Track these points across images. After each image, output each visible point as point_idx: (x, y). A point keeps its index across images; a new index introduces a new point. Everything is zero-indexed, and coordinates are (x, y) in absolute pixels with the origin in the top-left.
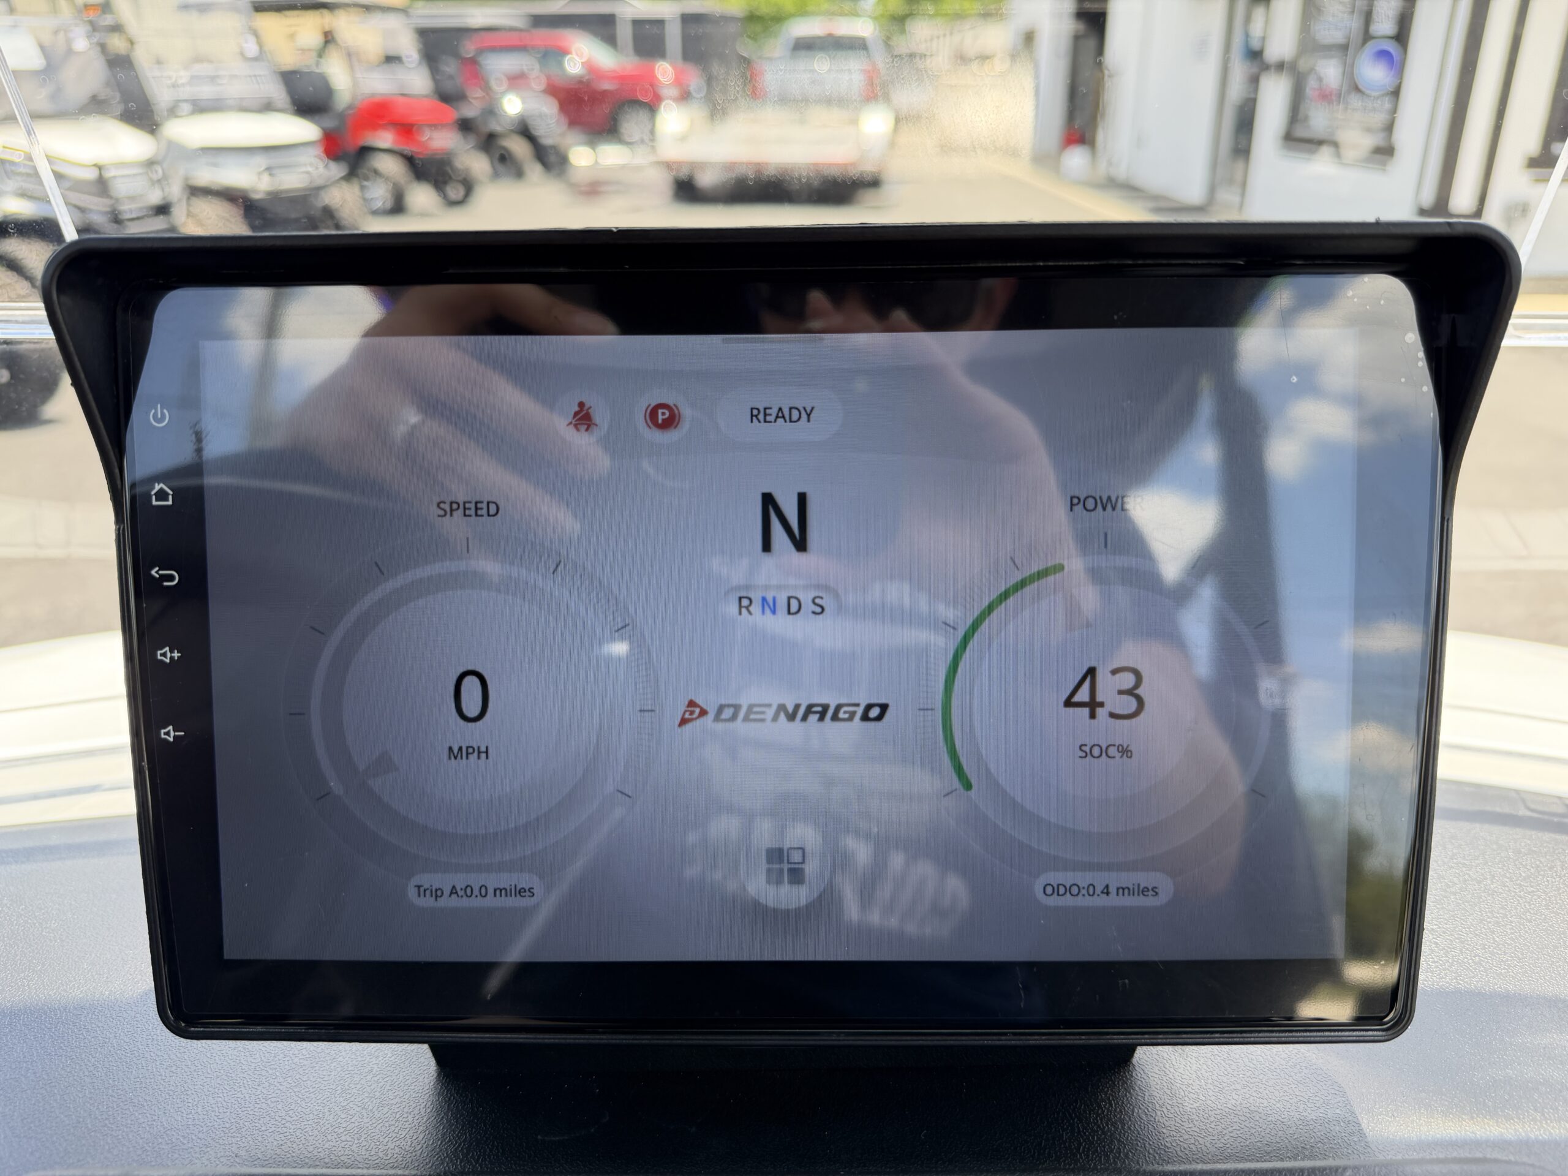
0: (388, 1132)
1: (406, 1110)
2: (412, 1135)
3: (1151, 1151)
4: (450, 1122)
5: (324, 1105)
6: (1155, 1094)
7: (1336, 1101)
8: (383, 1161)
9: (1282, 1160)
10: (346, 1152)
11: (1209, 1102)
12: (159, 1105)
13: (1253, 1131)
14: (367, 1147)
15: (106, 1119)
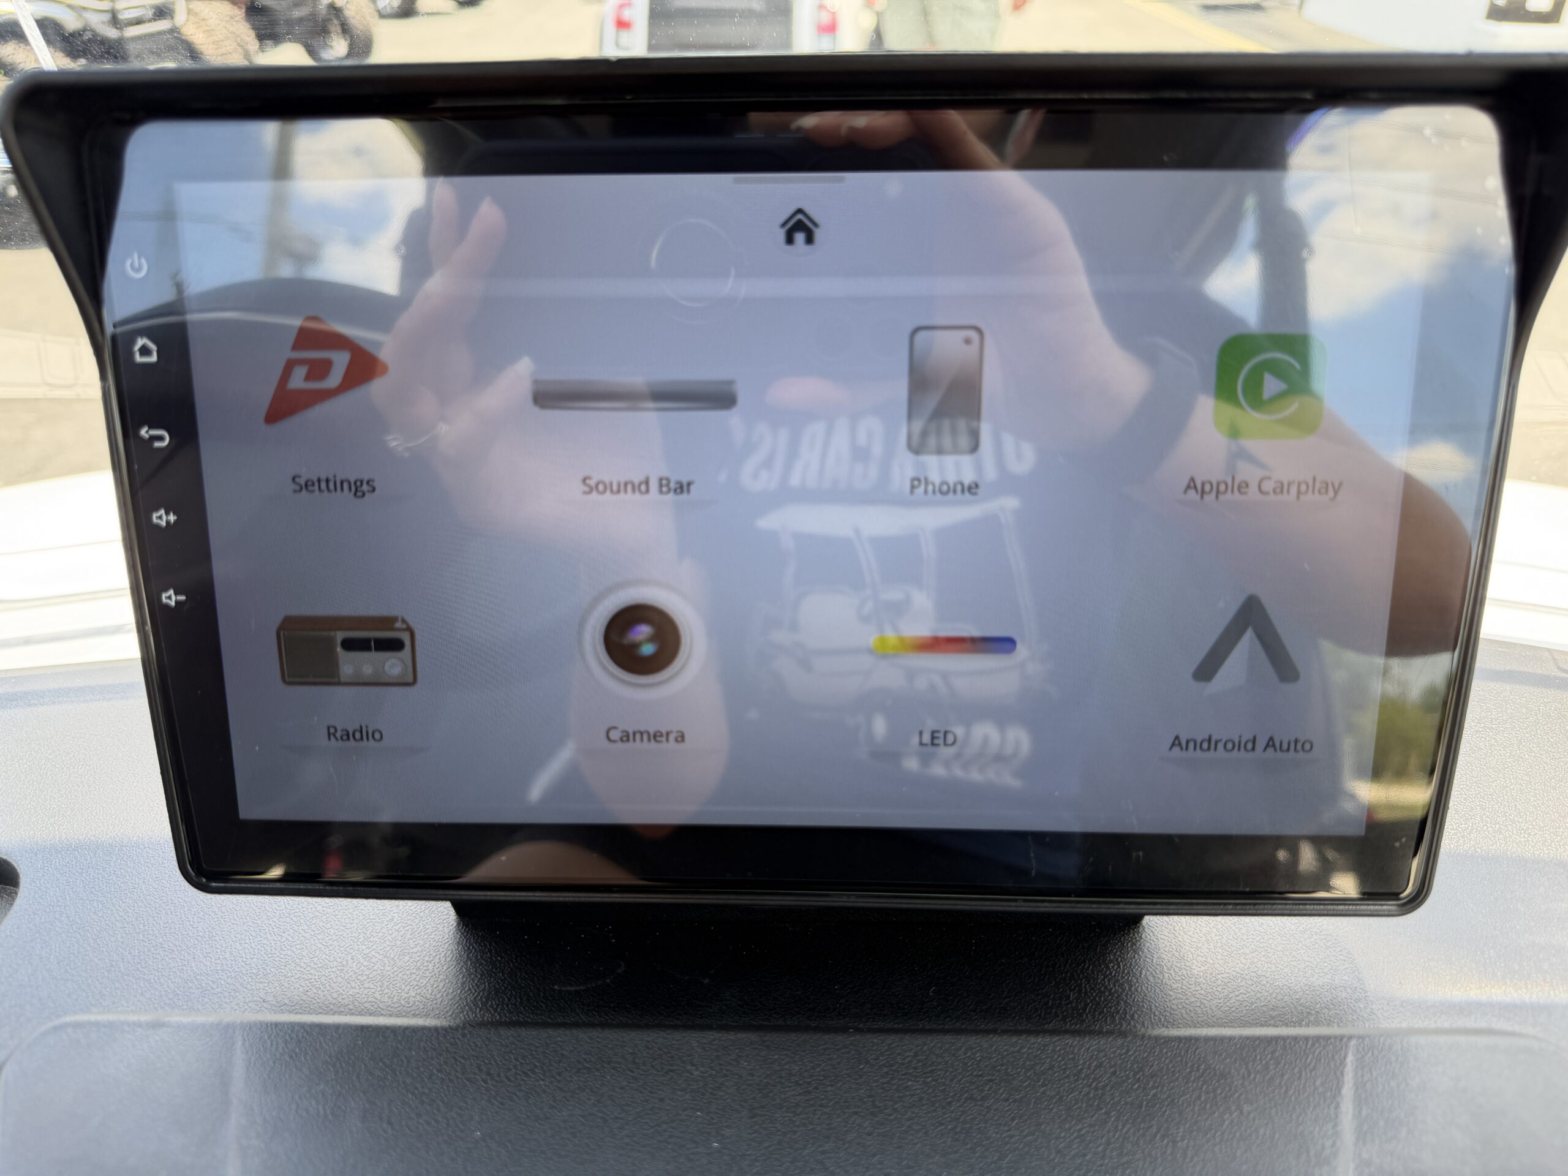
0: (409, 980)
1: (427, 959)
2: (432, 983)
3: (1157, 1013)
4: (470, 971)
5: (347, 953)
6: (1163, 956)
7: (1344, 967)
8: (405, 1008)
9: (1286, 1025)
10: (370, 999)
11: (1216, 965)
12: (188, 950)
13: (1259, 995)
14: (389, 994)
15: (138, 963)
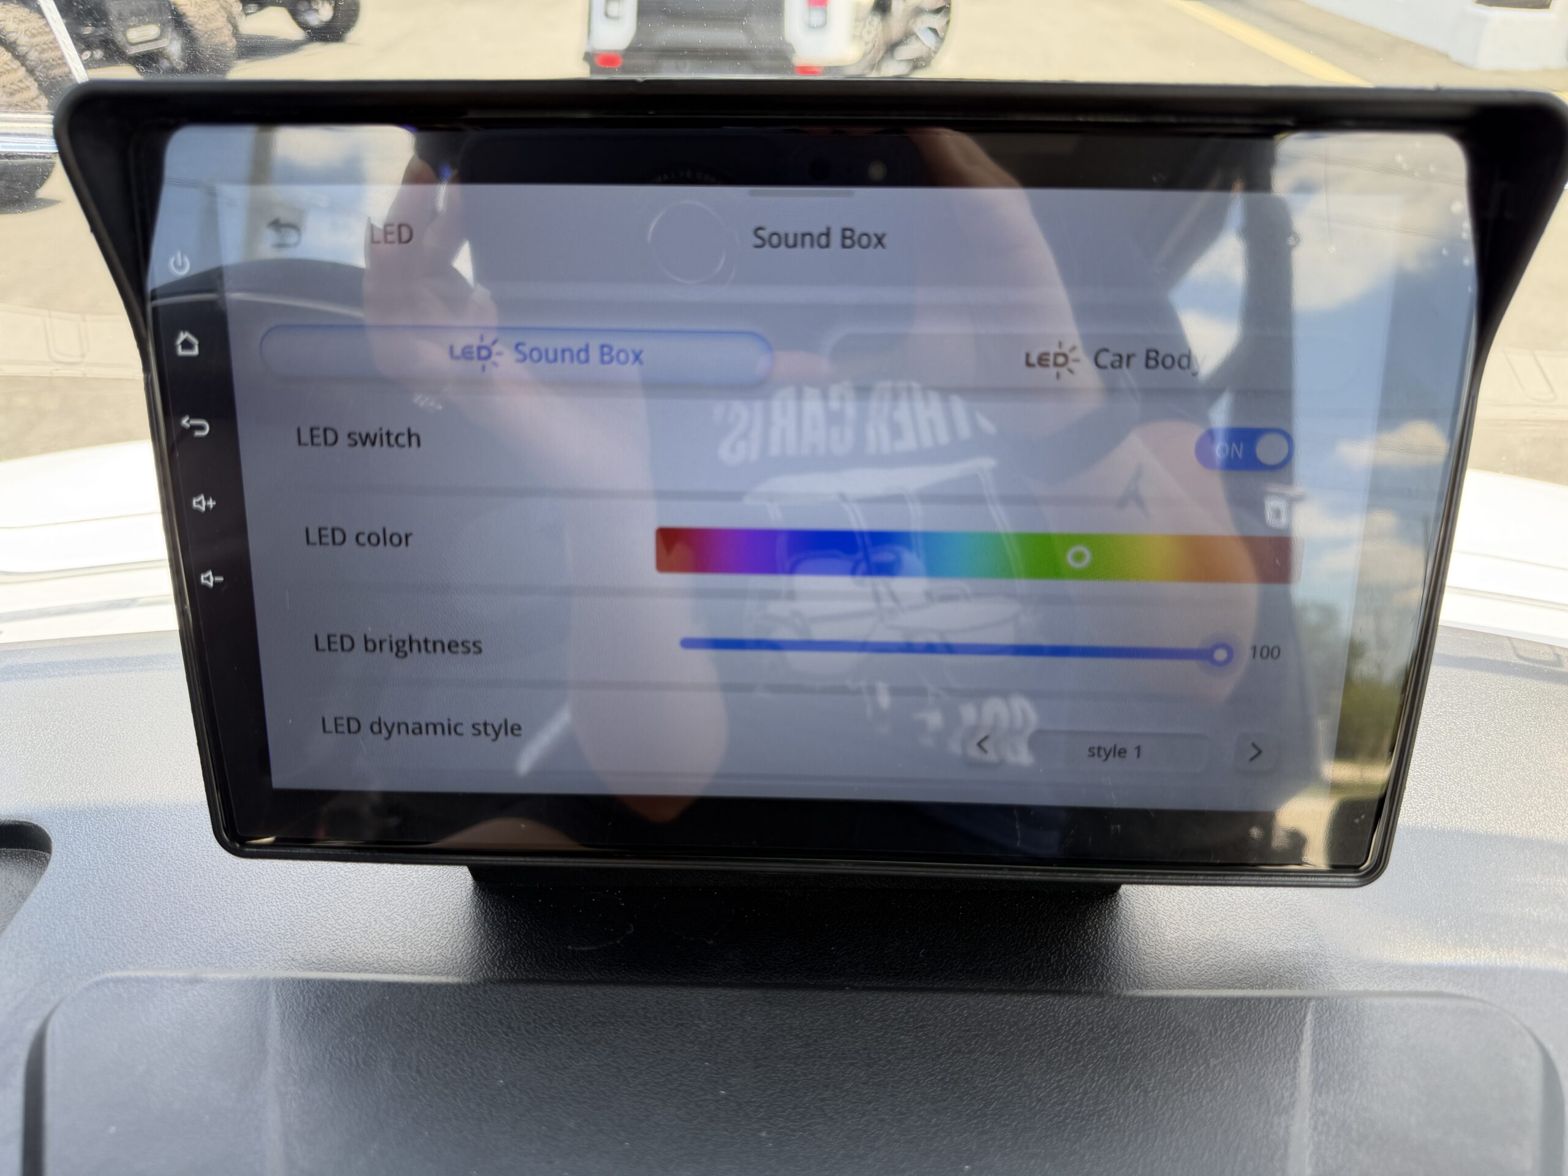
0: (430, 941)
1: (446, 921)
2: (452, 943)
3: (1132, 976)
4: (487, 932)
5: (369, 915)
6: (1138, 923)
7: (1307, 935)
8: (426, 967)
9: (1252, 987)
10: (393, 958)
11: (1188, 932)
12: (218, 912)
13: (1227, 960)
14: (411, 954)
15: (171, 923)
